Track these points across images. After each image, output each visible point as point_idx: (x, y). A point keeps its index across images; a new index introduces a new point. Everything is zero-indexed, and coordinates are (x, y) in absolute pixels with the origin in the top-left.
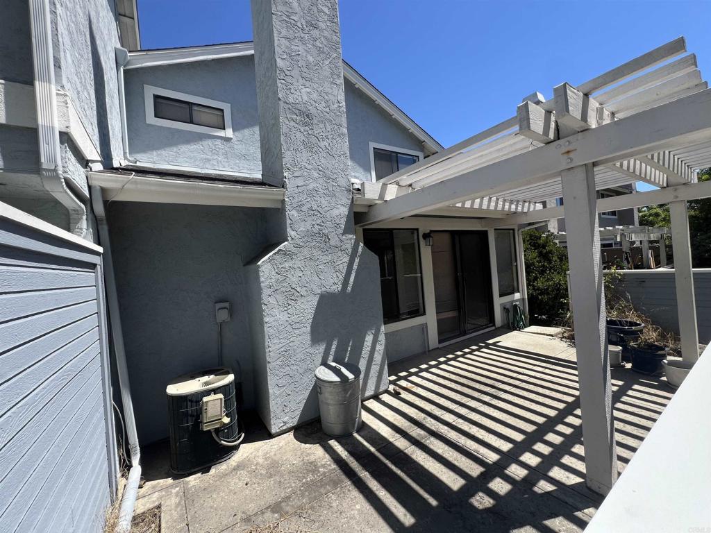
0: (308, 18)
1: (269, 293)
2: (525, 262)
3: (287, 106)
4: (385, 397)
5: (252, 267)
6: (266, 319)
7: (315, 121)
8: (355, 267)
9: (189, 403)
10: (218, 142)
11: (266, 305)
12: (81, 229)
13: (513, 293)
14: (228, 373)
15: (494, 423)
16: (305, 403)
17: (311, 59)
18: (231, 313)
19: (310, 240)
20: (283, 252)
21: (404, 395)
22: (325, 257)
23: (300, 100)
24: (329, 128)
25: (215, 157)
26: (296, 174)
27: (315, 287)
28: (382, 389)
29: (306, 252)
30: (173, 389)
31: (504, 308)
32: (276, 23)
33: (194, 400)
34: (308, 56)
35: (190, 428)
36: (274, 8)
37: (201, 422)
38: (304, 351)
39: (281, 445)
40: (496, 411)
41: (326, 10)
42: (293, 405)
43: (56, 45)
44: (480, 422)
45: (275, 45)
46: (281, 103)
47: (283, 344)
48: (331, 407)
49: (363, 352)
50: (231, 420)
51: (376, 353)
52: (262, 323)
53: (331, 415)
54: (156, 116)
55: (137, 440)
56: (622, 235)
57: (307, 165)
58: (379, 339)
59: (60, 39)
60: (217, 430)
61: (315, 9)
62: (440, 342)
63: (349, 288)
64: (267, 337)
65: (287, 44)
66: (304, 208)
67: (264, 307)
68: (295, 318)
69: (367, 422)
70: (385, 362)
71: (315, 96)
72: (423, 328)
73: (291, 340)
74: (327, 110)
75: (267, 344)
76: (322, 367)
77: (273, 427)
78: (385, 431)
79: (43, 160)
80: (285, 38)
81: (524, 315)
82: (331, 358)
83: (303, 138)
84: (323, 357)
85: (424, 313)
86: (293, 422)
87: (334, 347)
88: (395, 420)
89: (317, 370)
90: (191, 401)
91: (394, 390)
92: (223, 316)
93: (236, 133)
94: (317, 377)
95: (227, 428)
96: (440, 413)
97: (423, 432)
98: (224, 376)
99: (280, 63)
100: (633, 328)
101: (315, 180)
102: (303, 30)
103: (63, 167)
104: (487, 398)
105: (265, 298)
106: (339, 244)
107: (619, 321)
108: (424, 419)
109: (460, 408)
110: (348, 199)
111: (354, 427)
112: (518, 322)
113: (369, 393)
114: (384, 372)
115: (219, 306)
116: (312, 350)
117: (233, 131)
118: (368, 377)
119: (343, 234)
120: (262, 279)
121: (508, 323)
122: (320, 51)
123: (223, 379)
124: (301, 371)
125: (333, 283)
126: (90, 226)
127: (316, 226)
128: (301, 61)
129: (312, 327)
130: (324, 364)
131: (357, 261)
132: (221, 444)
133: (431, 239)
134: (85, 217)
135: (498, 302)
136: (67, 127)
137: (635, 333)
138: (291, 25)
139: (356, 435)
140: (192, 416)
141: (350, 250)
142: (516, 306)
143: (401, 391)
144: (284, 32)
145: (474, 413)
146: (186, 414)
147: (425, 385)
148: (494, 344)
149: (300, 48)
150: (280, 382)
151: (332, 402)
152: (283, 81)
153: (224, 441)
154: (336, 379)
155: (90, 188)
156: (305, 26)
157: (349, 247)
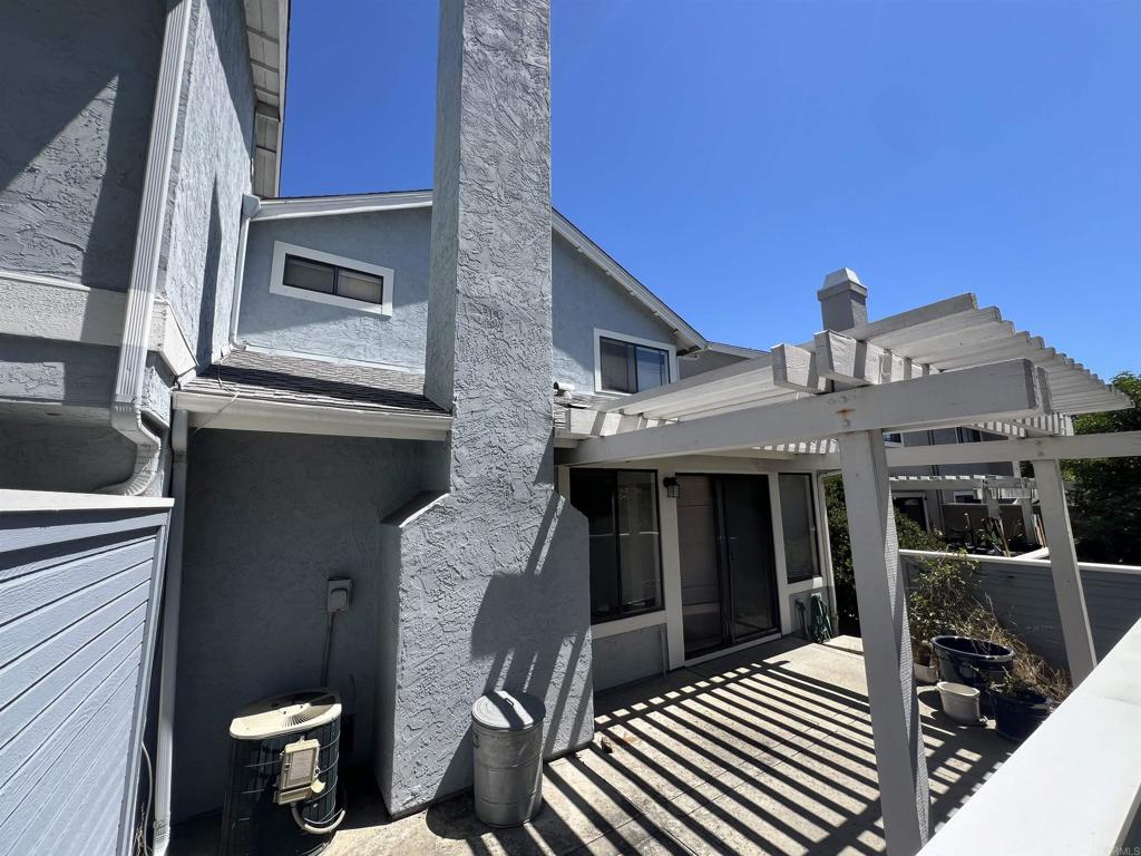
0: (508, 187)
1: (413, 573)
2: (830, 527)
3: (467, 301)
4: (587, 757)
5: (391, 528)
6: (403, 615)
7: (506, 320)
8: (551, 533)
9: (263, 754)
10: (370, 322)
11: (406, 591)
12: (149, 472)
13: (811, 577)
14: (332, 701)
15: (758, 820)
16: (452, 761)
17: (507, 239)
18: (351, 600)
19: (484, 490)
20: (441, 510)
21: (618, 754)
22: (505, 518)
23: (487, 291)
24: (525, 329)
25: (364, 343)
26: (472, 394)
27: (483, 565)
28: (582, 740)
29: (475, 510)
30: (243, 727)
31: (797, 603)
32: (464, 194)
33: (272, 747)
34: (504, 235)
35: (258, 799)
36: (462, 174)
37: (277, 789)
38: (459, 670)
39: (403, 836)
40: (765, 796)
41: (534, 177)
42: (431, 764)
43: (166, 242)
44: (736, 816)
45: (460, 221)
46: (460, 297)
47: (426, 657)
48: (491, 773)
49: (555, 675)
50: (326, 788)
51: (576, 676)
52: (396, 620)
53: (492, 787)
54: (285, 283)
55: (169, 813)
56: (986, 490)
57: (489, 382)
58: (583, 653)
59: (173, 235)
60: (301, 805)
61: (519, 176)
62: (688, 656)
63: (539, 568)
64: (401, 644)
65: (476, 219)
66: (480, 444)
67: (401, 594)
68: (449, 615)
69: (551, 802)
70: (589, 692)
71: (509, 287)
72: (659, 632)
73: (440, 649)
74: (525, 305)
75: (399, 655)
76: (485, 699)
77: (394, 801)
78: (577, 822)
79: (118, 391)
80: (475, 212)
81: (830, 616)
82: (501, 683)
83: (486, 343)
84: (488, 680)
85: (662, 608)
86: (428, 795)
87: (507, 664)
88: (597, 801)
89: (475, 705)
90: (267, 750)
91: (602, 742)
92: (338, 601)
93: (397, 311)
94: (473, 718)
95: (317, 802)
96: (672, 794)
97: (639, 830)
98: (327, 706)
99: (463, 244)
100: (996, 657)
101: (499, 402)
102: (500, 202)
103: (144, 397)
104: (752, 771)
105: (406, 580)
106: (527, 497)
107: (976, 642)
108: (645, 802)
109: (707, 786)
110: (547, 430)
111: (527, 808)
112: (821, 627)
113: (560, 746)
114: (588, 711)
115: (333, 585)
116: (472, 669)
117: (394, 306)
118: (561, 718)
119: (534, 483)
120: (404, 551)
121: (803, 628)
122: (521, 228)
123: (322, 713)
124: (450, 704)
125: (513, 557)
126: (163, 466)
127: (494, 470)
128: (493, 242)
129: (474, 629)
130: (489, 693)
131: (554, 524)
132: (305, 831)
133: (676, 488)
134: (157, 455)
135: (786, 591)
136: (159, 345)
137: (997, 666)
138: (482, 195)
139: (529, 826)
140: (264, 776)
141: (544, 508)
142: (815, 599)
143: (614, 746)
144: (473, 205)
145: (728, 799)
146: (255, 773)
147: (653, 736)
148: (776, 666)
149: (493, 225)
150: (416, 722)
151: (493, 764)
152: (465, 268)
153: (310, 824)
154: (503, 723)
155: (173, 412)
156: (503, 198)
157: (542, 502)
